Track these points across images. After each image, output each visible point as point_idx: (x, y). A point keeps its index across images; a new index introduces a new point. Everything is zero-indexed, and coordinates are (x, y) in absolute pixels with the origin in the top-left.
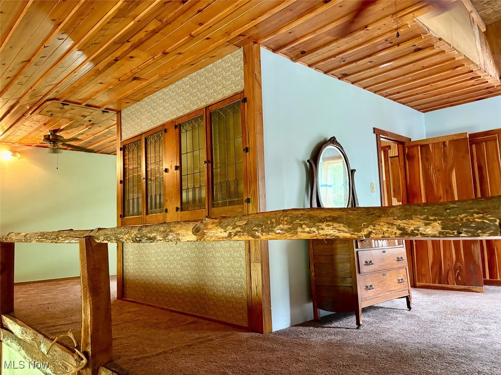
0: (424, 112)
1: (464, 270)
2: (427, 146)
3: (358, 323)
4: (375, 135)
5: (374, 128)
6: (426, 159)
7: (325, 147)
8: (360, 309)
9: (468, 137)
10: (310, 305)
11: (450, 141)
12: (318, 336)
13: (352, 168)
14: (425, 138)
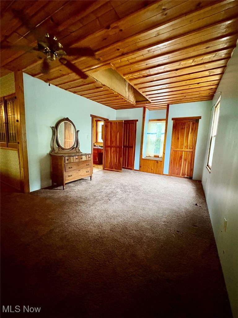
0: (116, 109)
1: (117, 165)
2: (112, 123)
3: (63, 188)
4: (91, 117)
5: (91, 115)
6: (111, 128)
7: (62, 122)
8: (64, 184)
9: (123, 122)
10: (51, 181)
11: (119, 123)
12: (49, 193)
13: (77, 130)
14: (115, 120)
